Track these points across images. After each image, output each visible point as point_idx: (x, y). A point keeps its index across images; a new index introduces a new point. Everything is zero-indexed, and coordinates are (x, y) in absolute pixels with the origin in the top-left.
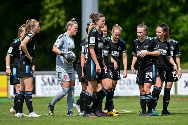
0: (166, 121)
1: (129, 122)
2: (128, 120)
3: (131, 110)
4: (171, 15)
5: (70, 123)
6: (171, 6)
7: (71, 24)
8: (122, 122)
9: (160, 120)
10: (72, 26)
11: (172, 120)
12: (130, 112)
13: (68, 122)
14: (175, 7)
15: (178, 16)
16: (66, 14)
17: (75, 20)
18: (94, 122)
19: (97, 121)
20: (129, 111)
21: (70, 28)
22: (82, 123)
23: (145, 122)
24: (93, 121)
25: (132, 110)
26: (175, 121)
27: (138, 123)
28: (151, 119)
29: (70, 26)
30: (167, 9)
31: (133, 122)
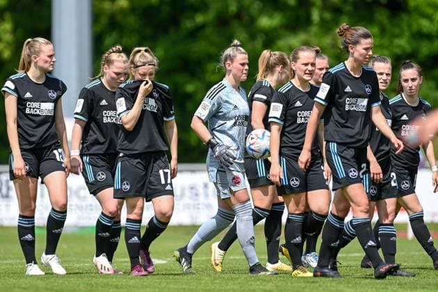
0: (251, 285)
1: (164, 288)
2: (160, 283)
3: (169, 257)
4: (263, 35)
5: (25, 289)
6: (262, 12)
7: (230, 55)
8: (147, 287)
9: (236, 282)
10: (232, 60)
11: (265, 282)
12: (164, 262)
13: (19, 287)
14: (271, 16)
15: (278, 37)
16: (14, 31)
17: (239, 43)
18: (81, 286)
19: (87, 284)
20: (164, 260)
21: (229, 66)
22: (52, 290)
23: (200, 287)
24: (79, 285)
25: (169, 259)
26: (270, 284)
27: (184, 289)
28: (215, 279)
29: (229, 62)
30: (253, 20)
31: (172, 286)
